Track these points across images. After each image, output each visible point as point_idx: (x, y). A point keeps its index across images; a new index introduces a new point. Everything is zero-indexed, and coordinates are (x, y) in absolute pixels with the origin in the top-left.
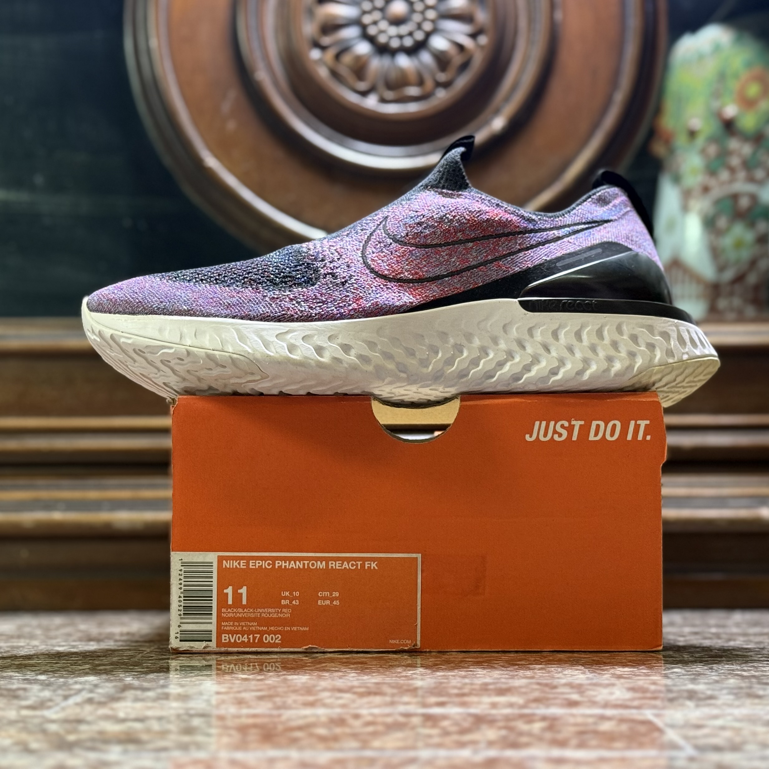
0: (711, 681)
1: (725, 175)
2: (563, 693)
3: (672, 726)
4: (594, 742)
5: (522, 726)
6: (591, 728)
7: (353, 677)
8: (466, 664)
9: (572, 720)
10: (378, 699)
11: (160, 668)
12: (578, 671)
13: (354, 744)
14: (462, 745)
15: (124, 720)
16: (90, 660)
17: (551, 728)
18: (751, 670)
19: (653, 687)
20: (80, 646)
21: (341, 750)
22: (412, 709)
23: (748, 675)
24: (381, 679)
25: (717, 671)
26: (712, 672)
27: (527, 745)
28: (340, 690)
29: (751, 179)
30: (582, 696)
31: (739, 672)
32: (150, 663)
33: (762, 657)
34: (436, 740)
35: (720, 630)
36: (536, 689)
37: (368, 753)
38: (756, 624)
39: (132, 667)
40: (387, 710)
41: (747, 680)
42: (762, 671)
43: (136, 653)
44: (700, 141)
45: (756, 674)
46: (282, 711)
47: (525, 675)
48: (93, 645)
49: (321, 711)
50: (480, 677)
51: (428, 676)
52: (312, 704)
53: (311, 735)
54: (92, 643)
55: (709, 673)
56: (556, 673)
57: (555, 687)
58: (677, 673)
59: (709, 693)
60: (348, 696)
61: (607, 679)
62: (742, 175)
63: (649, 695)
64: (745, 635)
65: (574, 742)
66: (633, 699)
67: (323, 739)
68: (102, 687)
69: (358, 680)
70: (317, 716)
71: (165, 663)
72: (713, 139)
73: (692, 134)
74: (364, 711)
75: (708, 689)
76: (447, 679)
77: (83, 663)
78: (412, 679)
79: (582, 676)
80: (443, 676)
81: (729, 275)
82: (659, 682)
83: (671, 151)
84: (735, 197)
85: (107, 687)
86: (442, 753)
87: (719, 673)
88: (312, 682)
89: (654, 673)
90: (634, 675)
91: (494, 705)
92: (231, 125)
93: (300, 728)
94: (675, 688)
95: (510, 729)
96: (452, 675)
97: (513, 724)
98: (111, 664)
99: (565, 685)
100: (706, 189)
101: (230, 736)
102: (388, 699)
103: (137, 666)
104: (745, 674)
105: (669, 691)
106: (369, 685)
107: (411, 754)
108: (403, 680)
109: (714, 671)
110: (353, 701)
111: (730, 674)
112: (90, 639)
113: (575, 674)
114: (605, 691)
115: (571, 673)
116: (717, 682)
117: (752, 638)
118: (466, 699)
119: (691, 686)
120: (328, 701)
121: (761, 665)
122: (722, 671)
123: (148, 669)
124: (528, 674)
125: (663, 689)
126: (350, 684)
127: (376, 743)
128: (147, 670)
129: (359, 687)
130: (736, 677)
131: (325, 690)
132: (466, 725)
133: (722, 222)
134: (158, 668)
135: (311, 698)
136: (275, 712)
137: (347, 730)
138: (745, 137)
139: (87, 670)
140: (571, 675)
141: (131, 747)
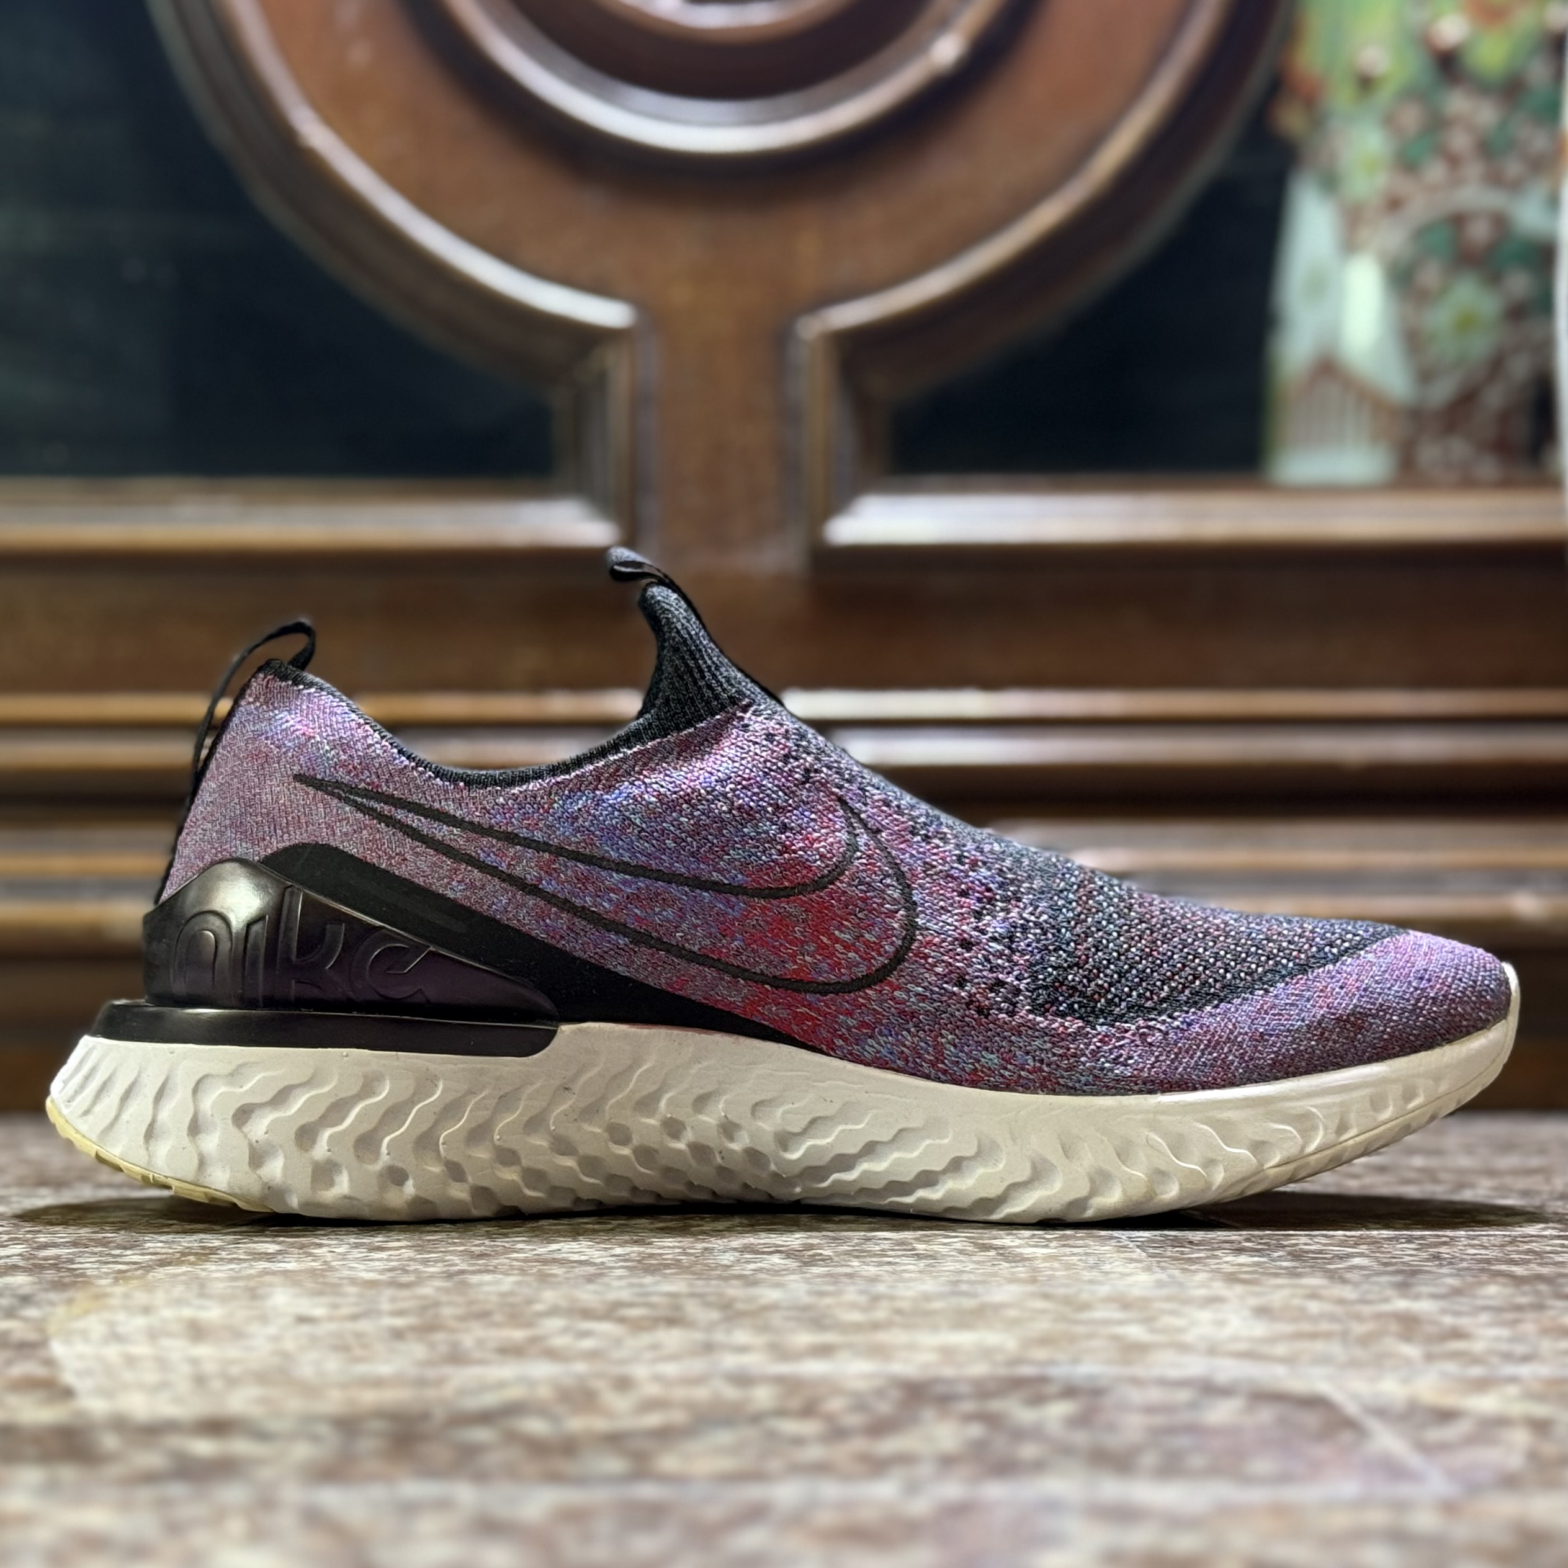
0: (1442, 1290)
1: (1435, 172)
2: (1106, 1322)
3: (1381, 1415)
4: (1198, 1460)
5: (1023, 1414)
6: (1185, 1417)
7: (620, 1278)
9: (1136, 1396)
10: (672, 1338)
11: (183, 1254)
12: (1134, 1265)
13: (614, 1464)
14: (877, 1466)
17: (1086, 1418)
18: (1529, 1262)
19: (1313, 1306)
20: (15, 1199)
21: (581, 1481)
22: (755, 1362)
23: (1525, 1273)
24: (683, 1283)
25: (1452, 1264)
26: (1441, 1265)
27: (1038, 1467)
28: (587, 1314)
29: (1495, 179)
30: (1152, 1331)
31: (1504, 1267)
32: (161, 1242)
34: (814, 1452)
35: (1433, 1162)
36: (1043, 1312)
37: (647, 1491)
38: (1508, 1147)
39: (118, 1252)
40: (697, 1366)
41: (1527, 1288)
42: (1556, 1264)
43: (136, 1215)
44: (1385, 95)
45: (1545, 1270)
46: (448, 1370)
47: (1013, 1273)
48: (43, 1197)
49: (542, 1370)
50: (910, 1280)
52: (521, 1350)
53: (513, 1437)
54: (44, 1191)
55: (1434, 1269)
56: (1084, 1269)
57: (1085, 1306)
58: (1362, 1268)
59: (1448, 1320)
60: (606, 1327)
61: (1203, 1285)
62: (1474, 170)
63: (1308, 1327)
64: (1491, 1173)
65: (1149, 1459)
66: (1273, 1340)
67: (537, 1448)
68: (38, 1304)
69: (631, 1285)
70: (530, 1383)
71: (196, 1241)
72: (1412, 94)
73: (1366, 83)
74: (640, 1372)
75: (1444, 1311)
76: (835, 1283)
77: (10, 1240)
78: (757, 1284)
79: (1144, 1278)
80: (826, 1275)
81: (1443, 391)
82: (1324, 1292)
83: (1317, 118)
84: (1458, 221)
86: (830, 1490)
87: (1459, 1270)
88: (526, 1291)
89: (1307, 1270)
90: (1263, 1274)
91: (948, 1354)
92: (360, 55)
93: (485, 1417)
94: (1366, 1309)
95: (992, 1420)
97: (996, 1405)
98: (75, 1244)
99: (1109, 1300)
100: (1394, 204)
102: (698, 1336)
103: (130, 1248)
104: (1518, 1270)
105: (1356, 1317)
106: (655, 1299)
108: (736, 1287)
109: (1445, 1263)
110: (617, 1342)
111: (1483, 1270)
112: (43, 1181)
114: (1205, 1316)
116: (1457, 1292)
117: (1509, 1181)
119: (1402, 1304)
120: (560, 1342)
122: (1465, 1265)
123: (153, 1257)
124: (1021, 1272)
125: (1338, 1310)
126: (613, 1296)
127: (669, 1462)
128: (151, 1260)
129: (634, 1304)
130: (1501, 1280)
131: (554, 1311)
132: (884, 1408)
133: (1430, 275)
134: (178, 1255)
135: (518, 1335)
136: (432, 1373)
137: (600, 1424)
138: (1482, 87)
139: (16, 1260)
140: (1120, 1273)
141: (68, 1473)
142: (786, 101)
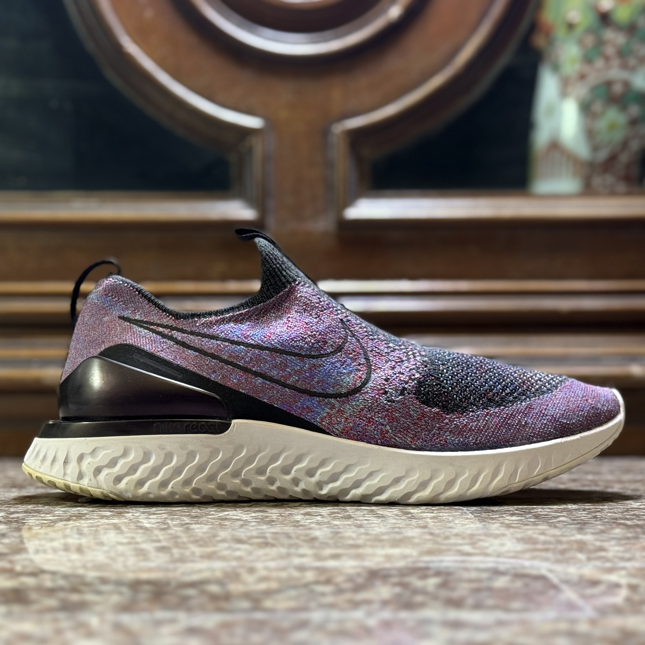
0: (597, 531)
1: (600, 63)
2: (456, 544)
3: (567, 582)
4: (490, 602)
5: (417, 583)
7: (253, 526)
8: (362, 512)
11: (71, 516)
15: (19, 574)
16: (7, 507)
17: (444, 585)
18: (633, 519)
19: (542, 538)
22: (306, 561)
23: (631, 524)
24: (279, 528)
25: (601, 520)
26: (597, 521)
27: (422, 605)
28: (239, 541)
29: (625, 66)
30: (474, 548)
31: (622, 521)
32: (62, 511)
33: (641, 505)
34: (329, 599)
35: (596, 477)
36: (429, 540)
37: (259, 616)
39: (43, 515)
40: (283, 563)
41: (632, 530)
44: (579, 31)
45: (640, 523)
46: (178, 565)
48: (14, 492)
50: (375, 527)
51: (325, 526)
52: (210, 556)
53: (203, 593)
54: (14, 490)
55: (594, 522)
57: (447, 538)
58: (563, 522)
59: (598, 544)
61: (497, 529)
62: (616, 62)
63: (540, 546)
64: (620, 482)
65: (470, 602)
69: (257, 529)
70: (213, 570)
72: (590, 31)
73: (571, 26)
74: (259, 565)
75: (597, 540)
78: (310, 529)
79: (472, 526)
81: (603, 155)
82: (547, 532)
83: (551, 41)
84: (609, 84)
85: (14, 537)
87: (604, 522)
88: (214, 532)
89: (540, 522)
90: (522, 524)
91: (388, 557)
92: (149, 14)
93: (192, 585)
94: (564, 539)
95: (404, 585)
96: (348, 525)
97: (407, 579)
98: (26, 512)
99: (457, 535)
100: (582, 77)
101: (120, 593)
102: (283, 550)
103: (49, 514)
104: (629, 523)
105: (559, 542)
106: (267, 535)
107: (303, 616)
108: (301, 530)
109: (598, 519)
110: (250, 553)
111: (614, 523)
113: (466, 523)
115: (461, 522)
116: (602, 532)
117: (627, 485)
118: (361, 551)
119: (579, 537)
120: (226, 553)
121: (642, 513)
122: (606, 520)
124: (421, 524)
125: (552, 539)
126: (249, 534)
128: (57, 519)
129: (258, 537)
130: (621, 526)
131: (224, 540)
132: (360, 580)
133: (597, 107)
134: (68, 517)
136: (171, 566)
138: (619, 28)
140: (462, 524)
141: (16, 608)
142: (328, 33)
